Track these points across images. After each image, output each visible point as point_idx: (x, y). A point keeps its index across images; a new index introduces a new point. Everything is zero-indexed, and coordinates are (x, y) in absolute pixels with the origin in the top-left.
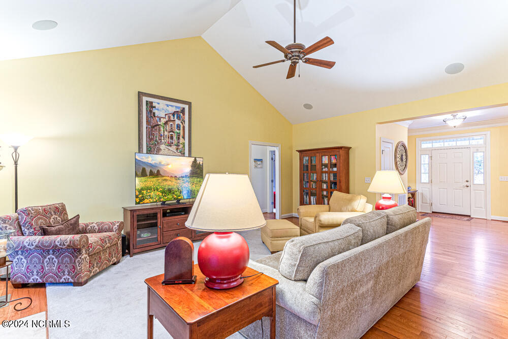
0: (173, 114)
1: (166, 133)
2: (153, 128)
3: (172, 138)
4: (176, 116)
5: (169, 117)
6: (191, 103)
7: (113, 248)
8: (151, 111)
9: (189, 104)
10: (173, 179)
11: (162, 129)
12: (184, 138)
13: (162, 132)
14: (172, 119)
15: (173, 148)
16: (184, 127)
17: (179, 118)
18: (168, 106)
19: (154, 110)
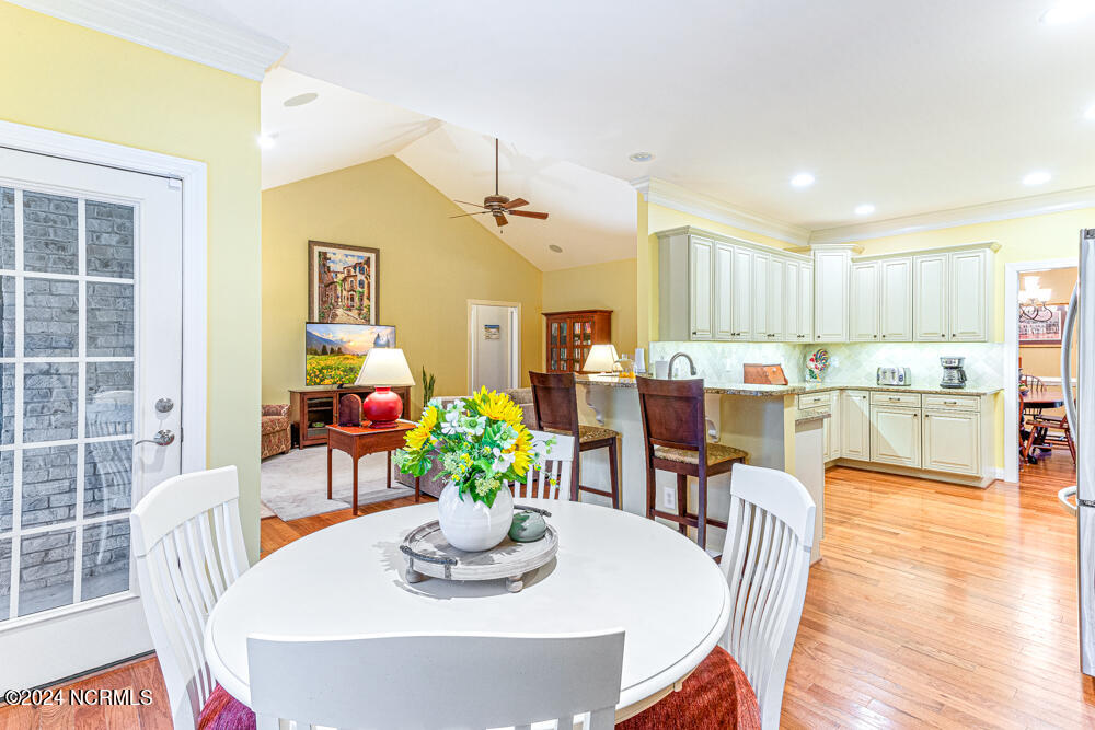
0: (355, 267)
1: (345, 293)
2: (328, 286)
3: (352, 299)
4: (358, 270)
5: (349, 271)
6: (378, 250)
7: (282, 433)
8: (324, 265)
9: (377, 252)
10: (355, 358)
11: (339, 288)
12: (369, 298)
13: (339, 293)
14: (353, 273)
15: (354, 313)
16: (369, 284)
17: (362, 271)
18: (347, 256)
19: (329, 264)
